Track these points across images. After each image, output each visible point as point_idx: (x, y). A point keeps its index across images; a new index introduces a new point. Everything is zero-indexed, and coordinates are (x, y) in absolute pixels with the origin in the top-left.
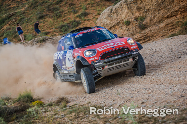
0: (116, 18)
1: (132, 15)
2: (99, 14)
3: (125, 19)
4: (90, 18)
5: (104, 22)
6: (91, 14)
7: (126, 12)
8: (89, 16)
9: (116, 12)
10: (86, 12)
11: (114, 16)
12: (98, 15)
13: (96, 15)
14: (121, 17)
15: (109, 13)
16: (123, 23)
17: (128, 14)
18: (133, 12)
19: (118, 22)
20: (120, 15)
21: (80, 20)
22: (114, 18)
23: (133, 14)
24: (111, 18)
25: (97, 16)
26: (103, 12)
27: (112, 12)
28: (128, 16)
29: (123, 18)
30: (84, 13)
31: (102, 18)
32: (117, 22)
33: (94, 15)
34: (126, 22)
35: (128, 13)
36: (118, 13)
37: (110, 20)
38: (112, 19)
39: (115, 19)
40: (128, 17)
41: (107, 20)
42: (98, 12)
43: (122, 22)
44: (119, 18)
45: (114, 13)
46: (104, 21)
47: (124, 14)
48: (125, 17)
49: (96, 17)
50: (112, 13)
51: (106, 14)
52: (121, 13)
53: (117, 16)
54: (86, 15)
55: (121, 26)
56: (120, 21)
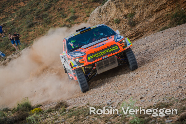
1: (121, 13)
3: (114, 17)
4: (80, 21)
6: (80, 16)
8: (78, 19)
9: (104, 12)
10: (75, 15)
11: (103, 16)
12: (88, 17)
13: (85, 18)
15: (98, 14)
16: (113, 22)
17: (117, 12)
18: (122, 10)
19: (108, 21)
20: (109, 14)
21: (70, 24)
23: (122, 12)
25: (86, 18)
26: (92, 13)
27: (101, 12)
28: (117, 15)
29: (112, 17)
30: (74, 16)
31: (92, 19)
33: (83, 17)
34: (116, 20)
35: (117, 11)
36: (107, 13)
37: (100, 21)
38: (102, 19)
39: (105, 19)
40: (117, 16)
41: (97, 20)
42: (87, 14)
43: (112, 21)
44: (109, 18)
45: (103, 13)
46: (94, 22)
47: (113, 12)
48: (114, 16)
49: (86, 19)
51: (95, 15)
52: (110, 12)
54: (75, 19)
55: (112, 25)
56: (110, 20)
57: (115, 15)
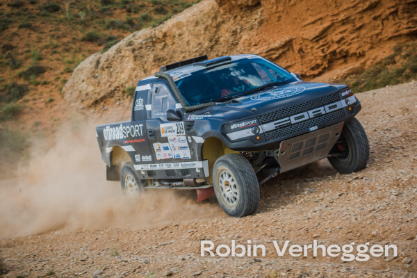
0: (108, 81)
1: (143, 74)
2: (70, 71)
3: (127, 82)
4: (49, 80)
5: (80, 89)
6: (51, 69)
7: (129, 67)
8: (46, 73)
9: (107, 67)
10: (41, 65)
11: (103, 76)
12: (67, 72)
13: (62, 73)
14: (118, 79)
15: (93, 70)
16: (124, 92)
17: (136, 72)
18: (146, 67)
19: (113, 89)
20: (117, 73)
21: (26, 83)
22: (104, 81)
23: (145, 71)
24: (97, 80)
25: (65, 75)
26: (79, 67)
27: (100, 66)
28: (133, 77)
29: (123, 82)
30: (36, 67)
31: (76, 81)
32: (110, 89)
33: (58, 72)
34: (129, 90)
35: (134, 70)
36: (112, 69)
37: (94, 85)
38: (99, 83)
39: (105, 84)
40: (134, 80)
41: (87, 84)
42: (67, 66)
43: (122, 89)
44: (115, 82)
45: (103, 69)
46: (80, 86)
47: (126, 71)
48: (127, 78)
49: (62, 77)
50: (98, 70)
51: (85, 72)
52: (119, 69)
53: (111, 76)
54: (40, 72)
55: (119, 99)
56: (118, 87)
57: (130, 77)
